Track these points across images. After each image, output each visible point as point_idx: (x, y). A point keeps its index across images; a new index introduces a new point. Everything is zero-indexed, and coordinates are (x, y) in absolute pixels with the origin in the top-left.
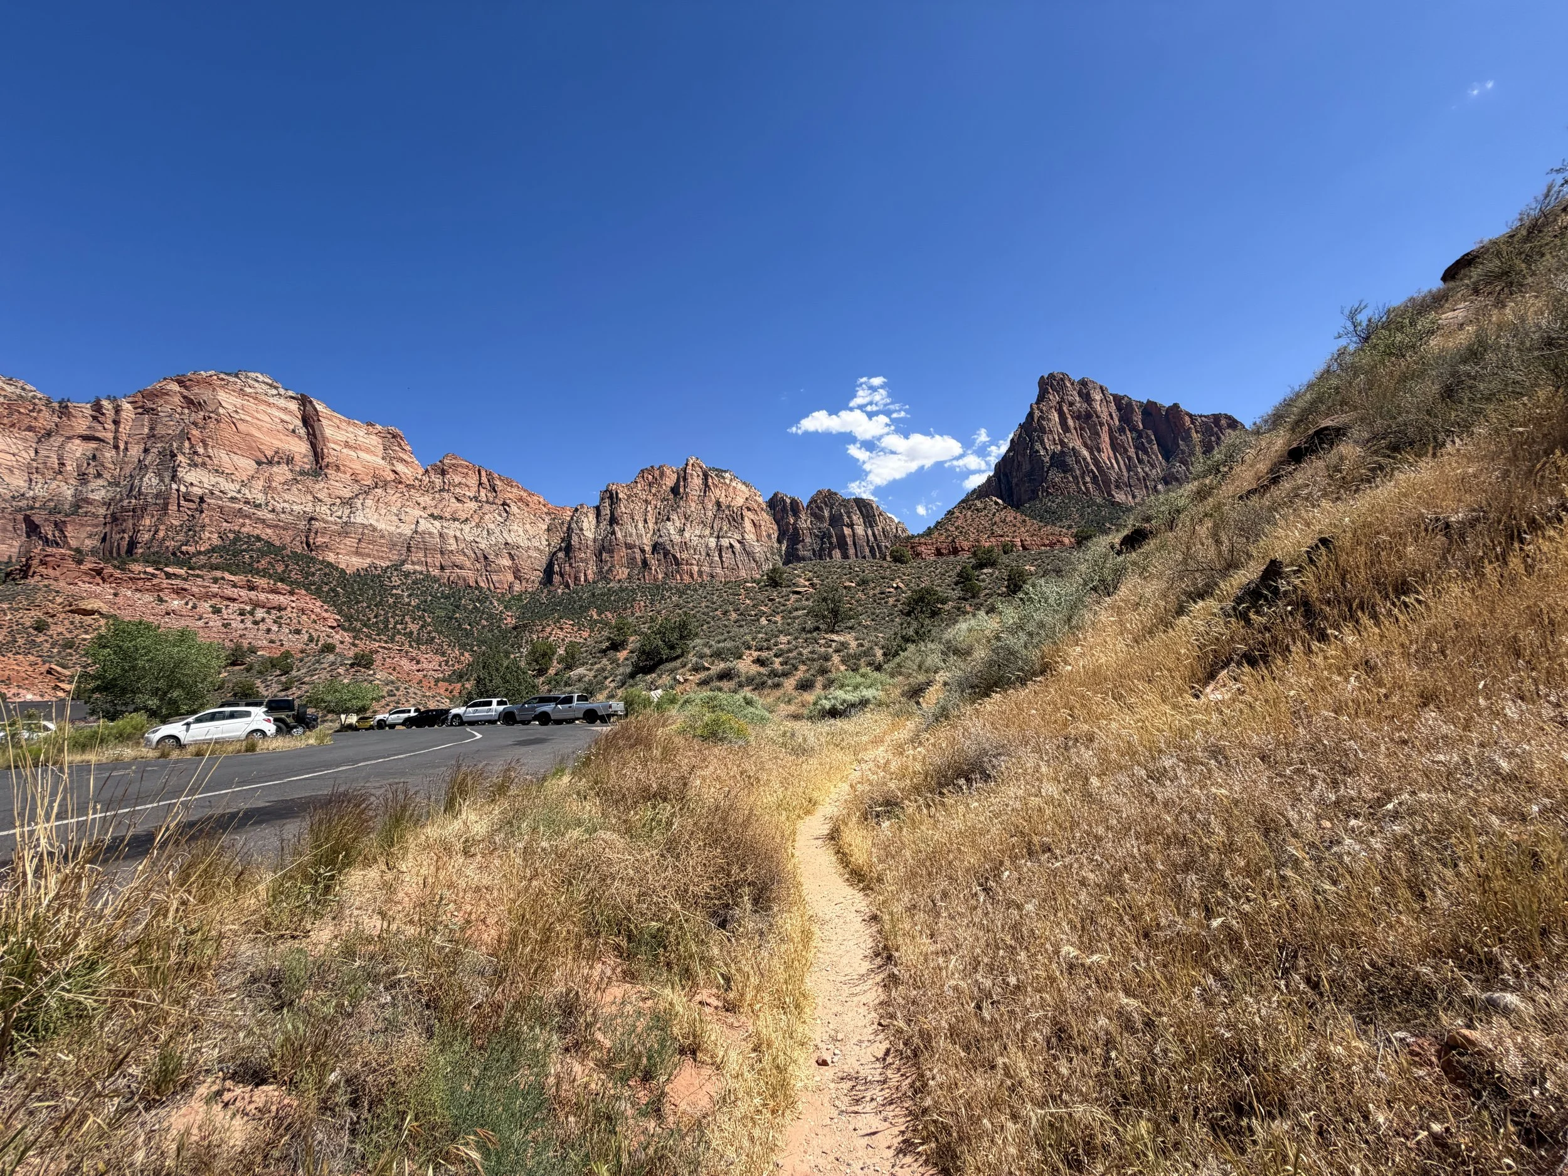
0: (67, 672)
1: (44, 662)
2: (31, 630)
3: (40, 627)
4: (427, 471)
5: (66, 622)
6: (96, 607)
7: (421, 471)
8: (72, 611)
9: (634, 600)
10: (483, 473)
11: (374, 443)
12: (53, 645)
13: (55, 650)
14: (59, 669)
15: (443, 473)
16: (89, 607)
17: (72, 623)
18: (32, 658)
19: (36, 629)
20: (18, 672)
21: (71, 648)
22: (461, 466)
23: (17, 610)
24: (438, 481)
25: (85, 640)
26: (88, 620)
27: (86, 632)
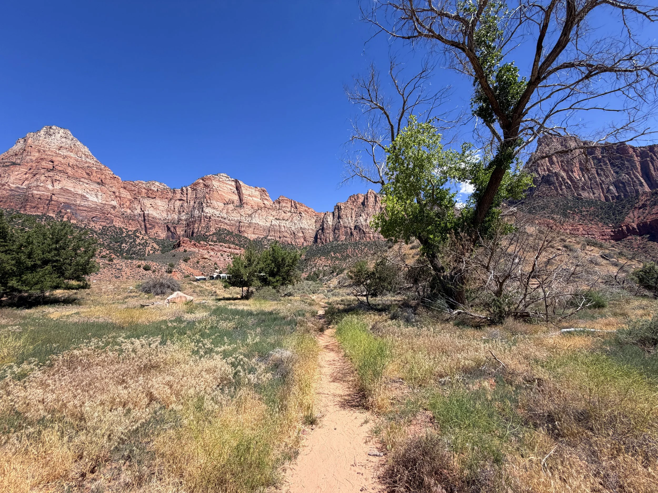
4: (274, 202)
7: (272, 203)
9: (347, 249)
10: (293, 202)
11: (257, 194)
15: (279, 203)
22: (285, 200)
24: (278, 206)
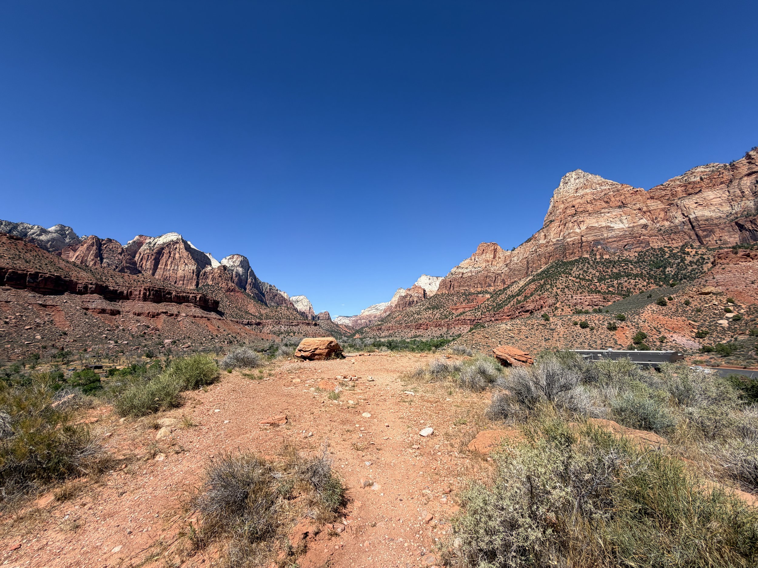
0: (697, 324)
1: (688, 320)
2: (684, 305)
3: (687, 303)
5: (698, 300)
6: (709, 290)
8: (700, 294)
12: (692, 311)
13: (693, 314)
14: (693, 323)
16: (706, 291)
17: (700, 299)
18: (684, 318)
19: (686, 304)
20: (677, 325)
21: (699, 312)
23: (679, 297)
25: (706, 307)
26: (708, 297)
27: (707, 303)
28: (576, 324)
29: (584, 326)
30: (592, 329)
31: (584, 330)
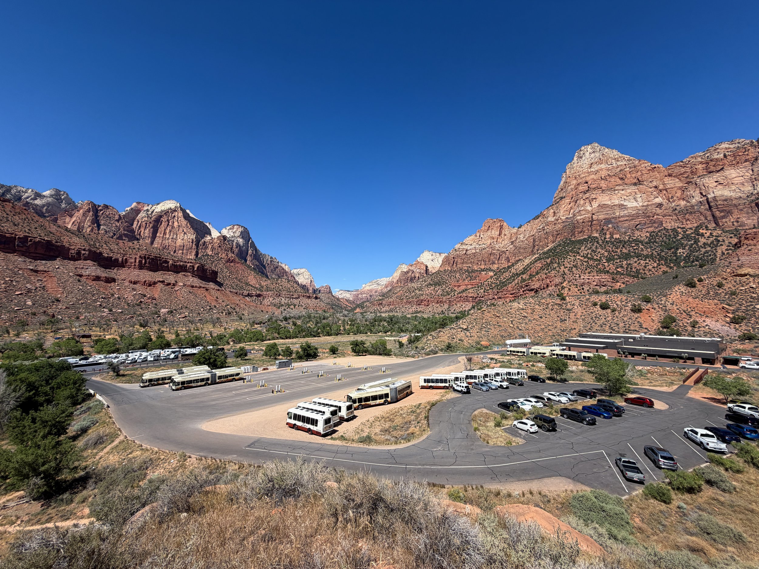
0: (731, 308)
1: (721, 303)
2: (716, 287)
3: (720, 285)
5: (733, 282)
6: (746, 272)
8: (735, 276)
12: (726, 294)
13: (727, 297)
14: (727, 307)
16: (743, 273)
17: (735, 282)
18: (716, 301)
19: (718, 286)
20: (709, 308)
21: (734, 295)
23: (710, 278)
25: (741, 290)
26: (744, 279)
27: (743, 286)
28: (595, 304)
29: (604, 307)
30: (614, 311)
31: (604, 311)
